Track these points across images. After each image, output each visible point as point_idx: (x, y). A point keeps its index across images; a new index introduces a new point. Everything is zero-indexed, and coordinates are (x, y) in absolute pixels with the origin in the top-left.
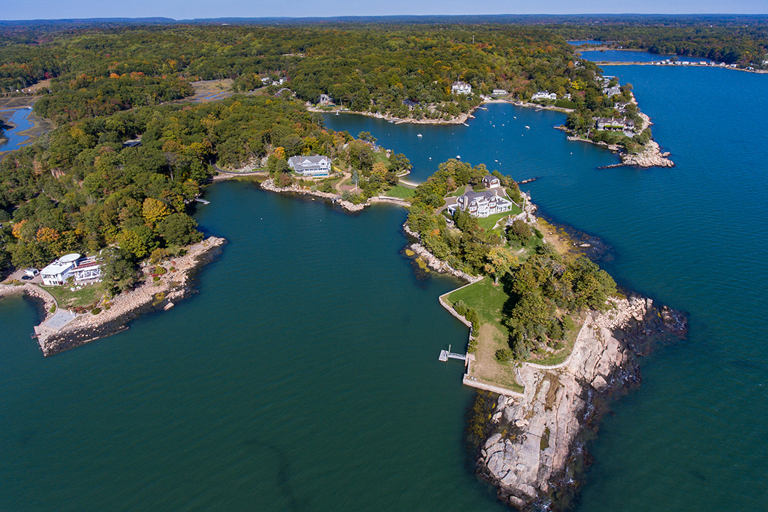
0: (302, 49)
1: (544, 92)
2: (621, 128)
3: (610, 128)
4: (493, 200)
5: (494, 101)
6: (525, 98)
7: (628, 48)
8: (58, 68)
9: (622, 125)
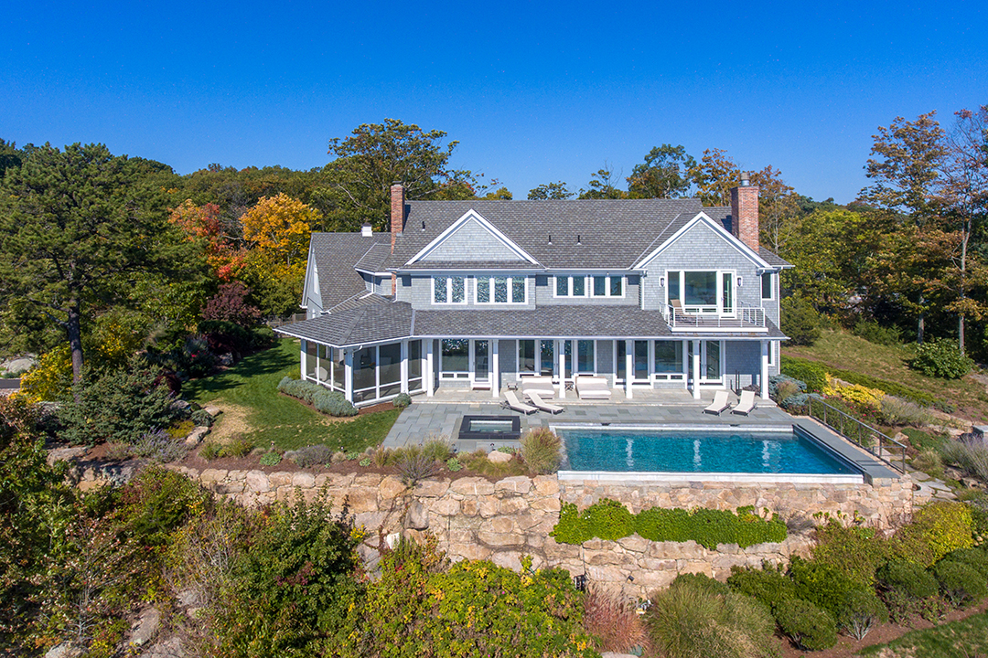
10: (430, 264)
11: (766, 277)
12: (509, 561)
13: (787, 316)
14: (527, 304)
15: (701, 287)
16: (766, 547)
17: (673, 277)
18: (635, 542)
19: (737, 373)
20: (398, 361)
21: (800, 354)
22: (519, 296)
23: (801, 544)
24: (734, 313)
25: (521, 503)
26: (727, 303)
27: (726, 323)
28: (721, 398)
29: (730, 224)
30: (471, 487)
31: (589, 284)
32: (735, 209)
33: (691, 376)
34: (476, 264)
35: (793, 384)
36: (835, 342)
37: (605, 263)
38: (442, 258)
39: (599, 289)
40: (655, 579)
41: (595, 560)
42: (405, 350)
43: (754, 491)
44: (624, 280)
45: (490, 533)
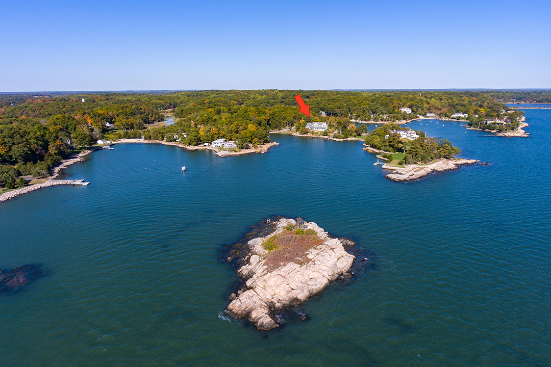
0: (308, 97)
1: (459, 113)
2: (502, 124)
3: (494, 124)
4: (409, 133)
5: (426, 118)
6: (446, 116)
7: (541, 102)
8: (176, 104)
9: (503, 122)
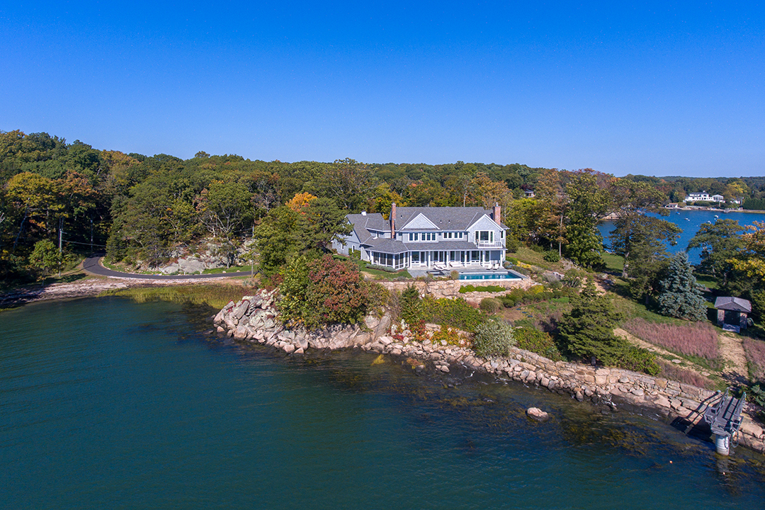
10: (408, 229)
11: (502, 232)
12: (450, 298)
13: (508, 243)
14: (436, 241)
15: (485, 236)
16: (502, 292)
17: (477, 232)
18: (475, 292)
19: (494, 260)
20: (403, 258)
21: (511, 255)
22: (434, 239)
23: (509, 292)
24: (494, 243)
25: (452, 285)
26: (491, 240)
27: (491, 246)
28: (490, 266)
29: (492, 216)
30: (441, 282)
31: (453, 235)
32: (494, 211)
33: (482, 261)
34: (422, 229)
35: (509, 262)
36: (524, 251)
37: (458, 228)
38: (412, 227)
39: (456, 237)
40: (479, 300)
41: (467, 297)
42: (404, 255)
43: (499, 282)
44: (463, 234)
45: (445, 292)
